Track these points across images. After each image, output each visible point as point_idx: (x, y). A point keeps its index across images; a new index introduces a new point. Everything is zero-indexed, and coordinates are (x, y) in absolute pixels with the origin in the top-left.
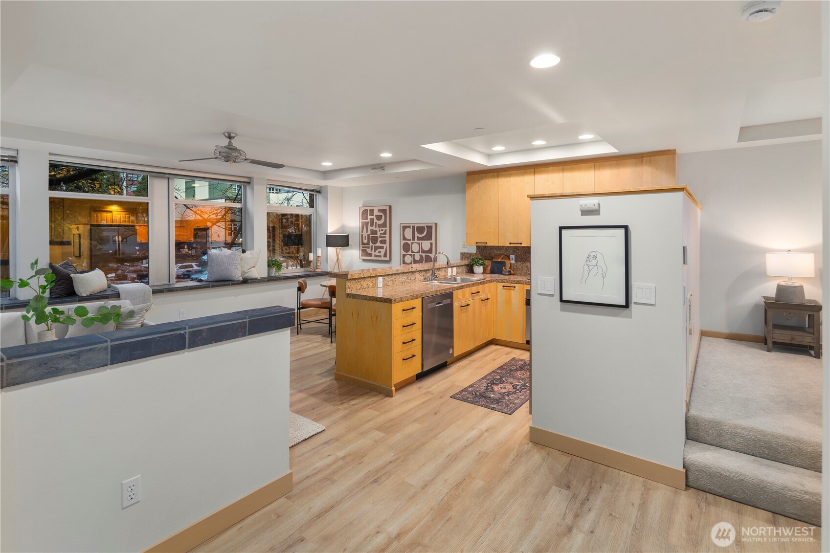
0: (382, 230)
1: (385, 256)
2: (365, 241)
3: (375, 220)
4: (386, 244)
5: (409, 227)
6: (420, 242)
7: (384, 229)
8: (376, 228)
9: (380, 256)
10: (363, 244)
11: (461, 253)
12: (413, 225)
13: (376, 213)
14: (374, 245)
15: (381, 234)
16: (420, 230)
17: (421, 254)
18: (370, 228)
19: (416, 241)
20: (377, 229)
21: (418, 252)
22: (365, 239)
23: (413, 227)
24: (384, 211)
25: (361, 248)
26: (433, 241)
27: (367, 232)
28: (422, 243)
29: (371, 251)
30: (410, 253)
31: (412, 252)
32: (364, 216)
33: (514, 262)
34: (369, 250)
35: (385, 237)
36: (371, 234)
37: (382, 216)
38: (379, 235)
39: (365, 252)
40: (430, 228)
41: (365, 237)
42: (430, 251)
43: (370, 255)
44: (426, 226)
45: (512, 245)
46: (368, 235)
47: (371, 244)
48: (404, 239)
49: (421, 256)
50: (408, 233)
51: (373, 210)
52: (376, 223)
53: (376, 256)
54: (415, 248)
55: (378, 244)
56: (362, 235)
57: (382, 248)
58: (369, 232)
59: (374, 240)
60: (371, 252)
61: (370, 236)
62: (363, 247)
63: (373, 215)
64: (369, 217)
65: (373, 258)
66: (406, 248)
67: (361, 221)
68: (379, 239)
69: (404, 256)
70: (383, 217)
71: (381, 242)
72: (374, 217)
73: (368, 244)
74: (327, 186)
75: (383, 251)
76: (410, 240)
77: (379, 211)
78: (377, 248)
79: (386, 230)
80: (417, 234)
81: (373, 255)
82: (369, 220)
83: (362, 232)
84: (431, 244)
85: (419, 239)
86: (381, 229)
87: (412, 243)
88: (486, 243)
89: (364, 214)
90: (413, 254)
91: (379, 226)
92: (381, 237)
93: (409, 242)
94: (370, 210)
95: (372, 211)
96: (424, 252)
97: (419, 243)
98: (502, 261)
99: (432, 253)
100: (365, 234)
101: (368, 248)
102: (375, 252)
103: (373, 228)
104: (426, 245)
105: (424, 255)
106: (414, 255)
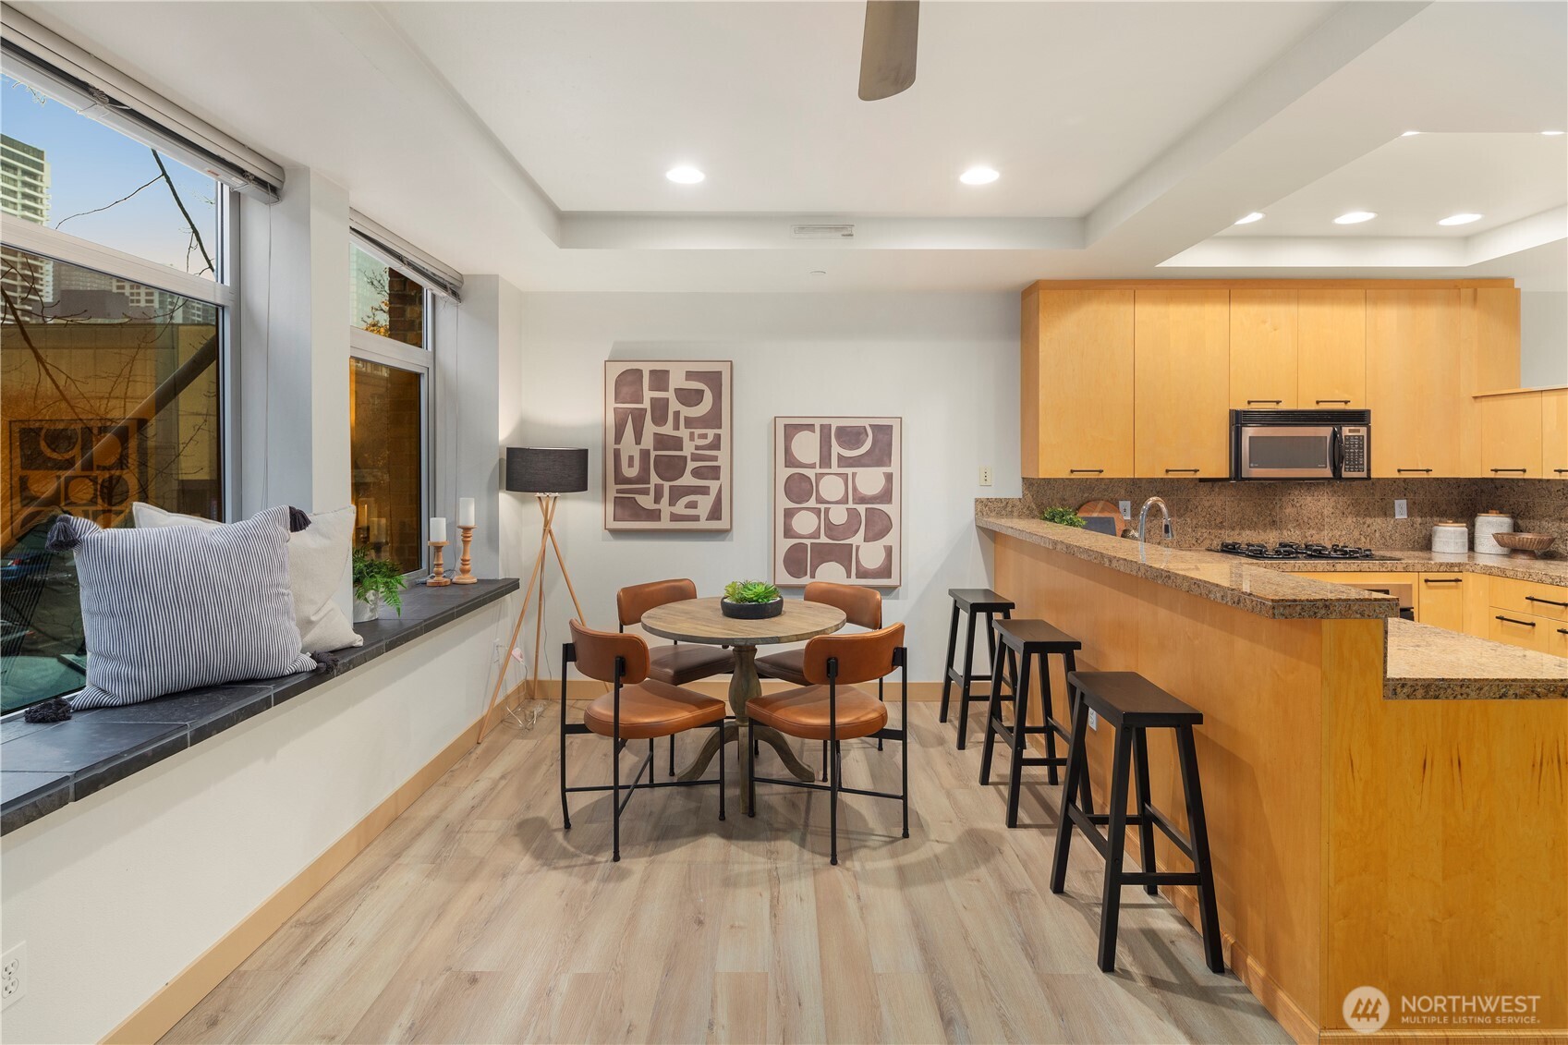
0: (704, 436)
1: (715, 513)
2: (631, 472)
3: (674, 405)
4: (718, 479)
5: (810, 427)
6: (849, 471)
7: (711, 433)
8: (677, 427)
9: (696, 518)
10: (620, 479)
11: (977, 500)
12: (826, 422)
13: (677, 380)
14: (667, 485)
15: (697, 448)
16: (850, 436)
17: (851, 505)
18: (650, 428)
19: (835, 468)
20: (684, 433)
21: (844, 501)
22: (631, 465)
23: (825, 430)
24: (713, 379)
25: (612, 494)
26: (894, 468)
27: (638, 442)
28: (854, 475)
29: (657, 500)
30: (812, 503)
31: (820, 500)
32: (625, 390)
33: (1129, 518)
34: (646, 502)
35: (715, 458)
36: (655, 449)
37: (703, 391)
38: (688, 449)
39: (626, 507)
40: (883, 433)
41: (631, 458)
42: (886, 496)
43: (654, 516)
44: (870, 425)
45: (1171, 475)
46: (646, 454)
47: (654, 479)
48: (790, 461)
49: (853, 514)
50: (807, 447)
51: (668, 372)
52: (677, 414)
53: (675, 518)
54: (831, 487)
55: (687, 480)
56: (617, 454)
57: (704, 491)
58: (648, 442)
59: (671, 468)
60: (656, 507)
61: (653, 454)
62: (618, 491)
63: (666, 389)
64: (648, 395)
65: (665, 523)
66: (799, 489)
67: (612, 404)
68: (691, 465)
69: (789, 514)
70: (708, 396)
71: (696, 472)
72: (670, 395)
73: (643, 478)
74: (497, 276)
75: (705, 504)
76: (812, 466)
77: (690, 375)
78: (676, 494)
79: (718, 437)
80: (836, 449)
81: (665, 515)
82: (646, 404)
83: (618, 439)
84: (889, 477)
85: (844, 461)
86: (697, 432)
87: (819, 476)
88: (1101, 471)
89: (628, 383)
90: (823, 507)
91: (690, 423)
92: (695, 458)
93: (811, 473)
94: (652, 372)
95: (660, 379)
96: (862, 500)
97: (845, 477)
98: (1101, 515)
99: (889, 501)
100: (629, 446)
101: (646, 492)
102: (672, 502)
103: (667, 429)
104: (870, 480)
105: (862, 508)
106: (827, 511)
